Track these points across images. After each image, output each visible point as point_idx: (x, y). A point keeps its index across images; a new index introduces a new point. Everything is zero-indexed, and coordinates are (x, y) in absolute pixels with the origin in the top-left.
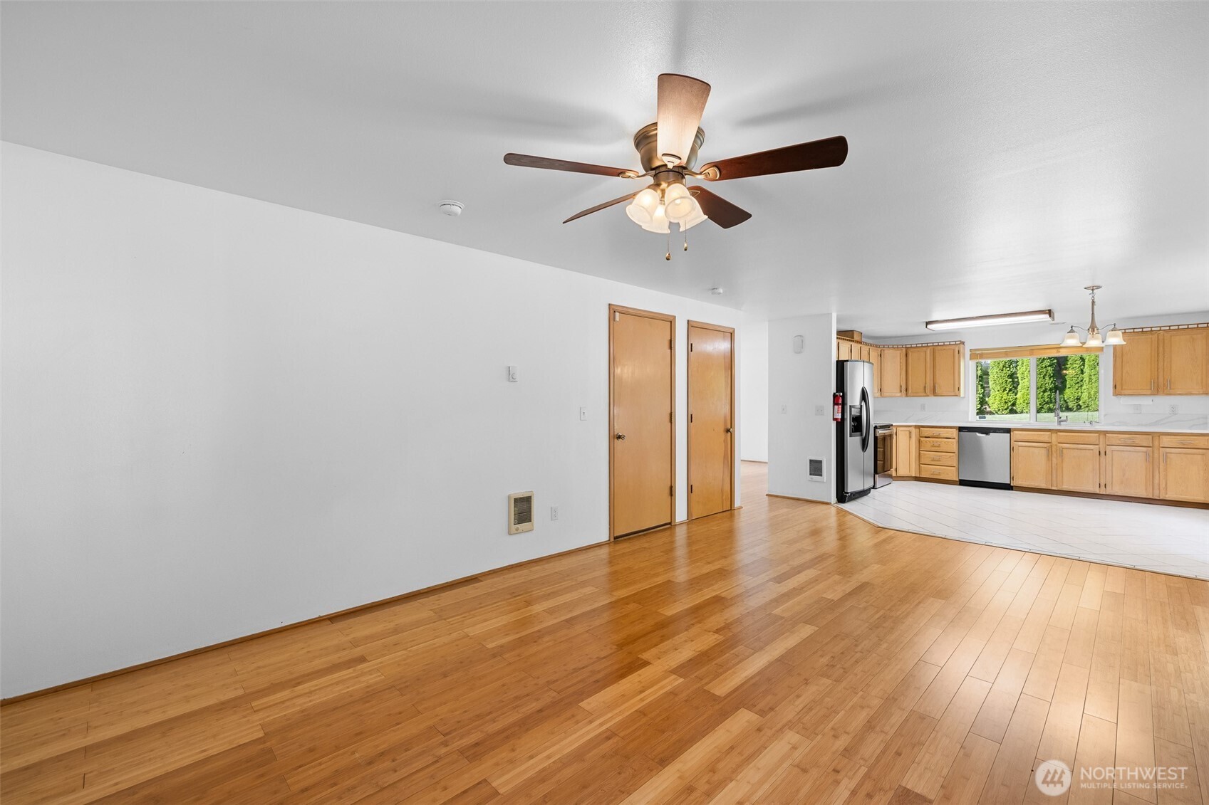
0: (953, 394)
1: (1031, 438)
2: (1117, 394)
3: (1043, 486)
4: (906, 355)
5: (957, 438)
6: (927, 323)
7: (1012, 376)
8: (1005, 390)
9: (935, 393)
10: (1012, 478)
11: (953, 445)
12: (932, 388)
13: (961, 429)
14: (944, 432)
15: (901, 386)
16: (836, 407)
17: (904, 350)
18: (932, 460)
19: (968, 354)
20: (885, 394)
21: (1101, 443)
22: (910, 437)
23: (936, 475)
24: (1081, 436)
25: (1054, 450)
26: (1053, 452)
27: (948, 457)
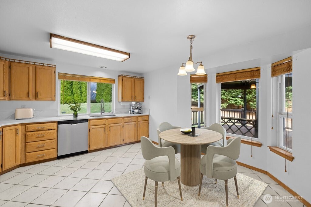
0: (50, 99)
1: (98, 123)
2: (123, 101)
3: (103, 147)
4: (10, 67)
5: (56, 129)
6: (52, 35)
9: (36, 97)
10: (89, 147)
11: (53, 134)
12: (34, 94)
14: (46, 126)
18: (37, 148)
19: (57, 75)
21: (123, 123)
22: (17, 134)
23: (40, 158)
24: (114, 120)
25: (107, 128)
26: (107, 129)
27: (50, 143)
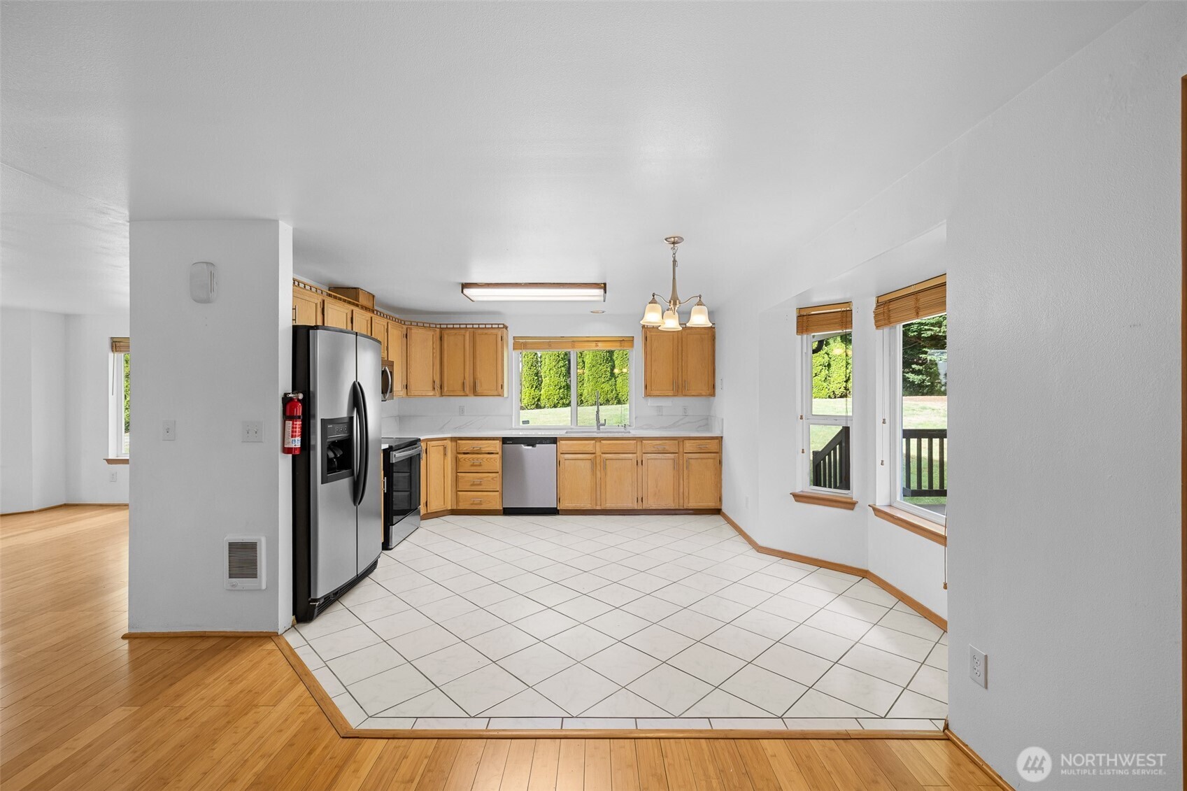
0: (496, 393)
1: (576, 449)
2: (647, 395)
3: (588, 507)
4: (441, 339)
5: (500, 453)
6: (465, 286)
7: (537, 374)
8: (532, 386)
9: (475, 392)
10: (558, 500)
11: (495, 462)
12: (472, 384)
13: (505, 440)
14: (485, 446)
15: (434, 382)
16: (289, 424)
17: (438, 330)
18: (472, 485)
19: (511, 342)
20: (413, 393)
21: (638, 452)
22: (445, 454)
23: (476, 504)
24: (622, 444)
25: (598, 462)
26: (597, 464)
27: (490, 479)
